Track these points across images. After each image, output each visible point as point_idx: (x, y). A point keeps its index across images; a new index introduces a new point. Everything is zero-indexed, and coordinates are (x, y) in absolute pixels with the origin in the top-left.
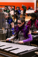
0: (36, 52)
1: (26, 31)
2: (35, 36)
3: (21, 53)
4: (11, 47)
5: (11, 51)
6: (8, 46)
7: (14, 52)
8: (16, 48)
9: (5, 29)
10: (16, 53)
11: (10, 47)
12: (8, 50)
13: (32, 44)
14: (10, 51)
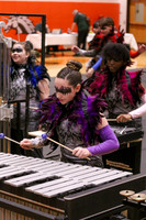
0: (123, 193)
1: (87, 118)
2: (121, 132)
3: (67, 193)
4: (32, 172)
5: (31, 189)
6: (19, 167)
7: (40, 192)
8: (49, 175)
9: (9, 103)
10: (49, 195)
11: (26, 170)
12: (17, 184)
13: (108, 162)
14: (26, 185)
